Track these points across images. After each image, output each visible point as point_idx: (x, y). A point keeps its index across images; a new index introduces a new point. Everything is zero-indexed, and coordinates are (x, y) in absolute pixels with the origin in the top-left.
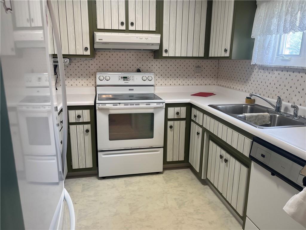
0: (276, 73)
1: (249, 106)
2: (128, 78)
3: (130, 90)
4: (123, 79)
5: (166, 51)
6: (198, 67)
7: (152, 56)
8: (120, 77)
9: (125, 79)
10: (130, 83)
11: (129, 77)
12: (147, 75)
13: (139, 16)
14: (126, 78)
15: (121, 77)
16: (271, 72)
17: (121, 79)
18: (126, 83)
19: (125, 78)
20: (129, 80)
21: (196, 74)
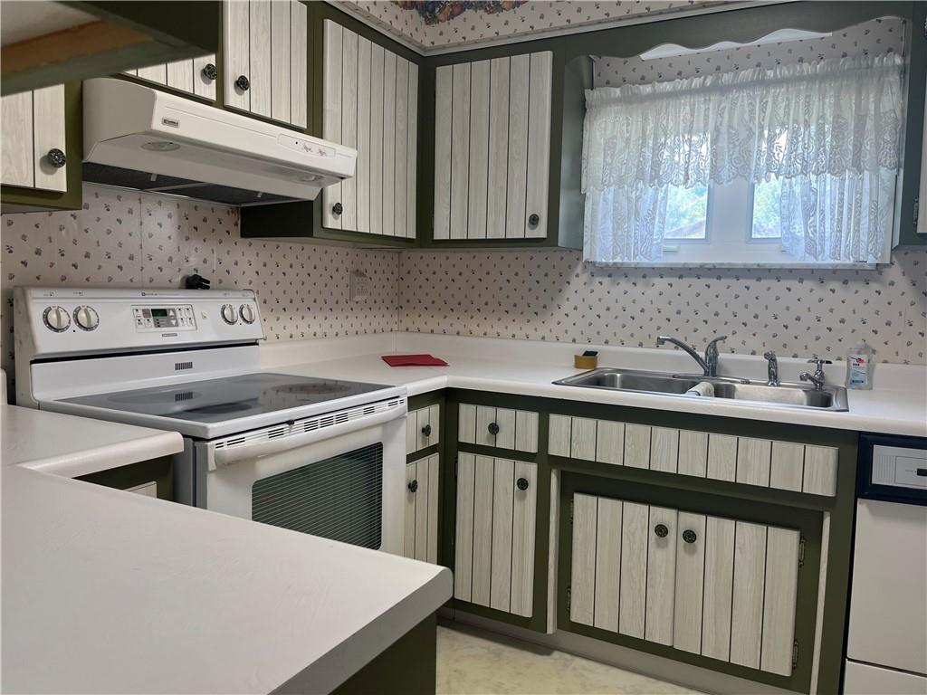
0: (661, 284)
1: (619, 375)
2: (171, 313)
3: (179, 367)
4: (151, 319)
5: (337, 209)
6: (358, 273)
7: (236, 225)
8: (140, 313)
9: (161, 319)
10: (184, 335)
11: (174, 310)
12: (235, 302)
13: (260, 61)
14: (163, 313)
15: (145, 313)
16: (641, 282)
17: (143, 320)
18: (169, 335)
19: (160, 314)
20: (177, 325)
21: (357, 298)
